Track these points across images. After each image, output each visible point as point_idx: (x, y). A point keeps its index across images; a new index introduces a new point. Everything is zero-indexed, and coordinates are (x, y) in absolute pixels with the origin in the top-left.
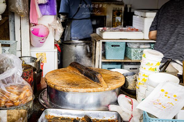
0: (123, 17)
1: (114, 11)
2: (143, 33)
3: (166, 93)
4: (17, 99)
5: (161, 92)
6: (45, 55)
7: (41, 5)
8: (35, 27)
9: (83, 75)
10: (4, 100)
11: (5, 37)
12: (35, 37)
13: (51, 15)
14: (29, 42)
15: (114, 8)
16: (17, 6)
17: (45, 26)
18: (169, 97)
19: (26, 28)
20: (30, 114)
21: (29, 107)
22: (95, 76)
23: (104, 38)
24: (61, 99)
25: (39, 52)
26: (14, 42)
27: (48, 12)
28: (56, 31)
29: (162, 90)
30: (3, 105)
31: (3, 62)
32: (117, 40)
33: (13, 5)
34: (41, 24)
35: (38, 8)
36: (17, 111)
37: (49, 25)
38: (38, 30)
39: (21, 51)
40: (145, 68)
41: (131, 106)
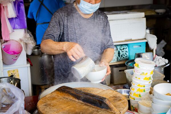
6: (18, 71)
8: (6, 44)
9: (81, 102)
14: (2, 61)
17: (17, 42)
25: (11, 70)
27: (17, 25)
34: (13, 40)
35: (8, 23)
37: (21, 40)
40: (139, 78)
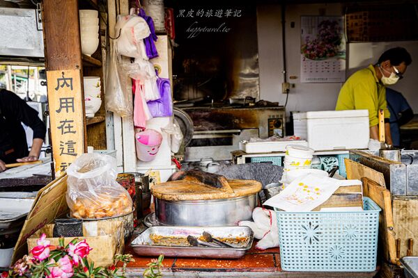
0: (284, 129)
1: (270, 120)
2: (307, 141)
3: (306, 187)
4: (111, 207)
5: (299, 186)
6: (159, 174)
7: (150, 102)
8: (142, 133)
9: (203, 184)
10: (93, 208)
11: (101, 145)
12: (141, 147)
13: (165, 116)
14: (134, 154)
15: (270, 116)
16: (116, 101)
17: (157, 132)
18: (309, 191)
19: (129, 135)
20: (128, 231)
21: (127, 220)
22: (217, 179)
23: (247, 151)
24: (173, 215)
26: (113, 151)
27: (160, 112)
28: (173, 139)
29: (301, 184)
30: (93, 215)
31: (93, 163)
32: (267, 153)
33: (110, 102)
34: (151, 130)
35: (145, 106)
36: (111, 223)
37: (162, 130)
38: (148, 137)
39: (123, 166)
41: (269, 220)
